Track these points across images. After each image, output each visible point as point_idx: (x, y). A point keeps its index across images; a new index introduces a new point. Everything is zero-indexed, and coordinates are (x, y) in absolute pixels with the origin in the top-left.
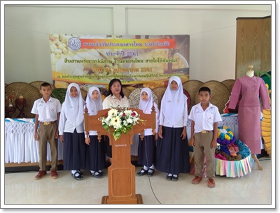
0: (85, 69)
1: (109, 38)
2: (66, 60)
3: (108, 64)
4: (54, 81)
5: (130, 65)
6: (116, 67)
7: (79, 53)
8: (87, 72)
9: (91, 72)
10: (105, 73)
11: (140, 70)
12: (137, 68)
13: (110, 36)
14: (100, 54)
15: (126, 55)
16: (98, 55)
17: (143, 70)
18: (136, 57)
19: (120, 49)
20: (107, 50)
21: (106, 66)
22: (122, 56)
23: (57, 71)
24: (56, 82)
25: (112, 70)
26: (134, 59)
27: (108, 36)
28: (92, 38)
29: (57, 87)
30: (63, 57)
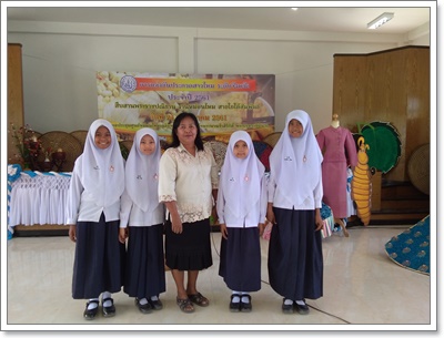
0: (140, 117)
1: (172, 77)
2: (117, 105)
3: (171, 110)
5: (199, 113)
7: (133, 96)
8: (143, 120)
9: (148, 120)
10: (167, 122)
11: (211, 118)
12: (207, 115)
13: (174, 75)
14: (161, 97)
15: (193, 99)
16: (158, 98)
17: (215, 118)
18: (206, 101)
19: (186, 93)
20: (170, 93)
21: (167, 113)
22: (188, 101)
26: (204, 105)
27: (171, 75)
28: (151, 77)
30: (114, 101)
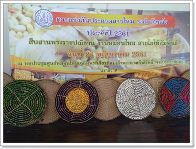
0: (57, 54)
1: (91, 12)
2: (31, 41)
3: (90, 47)
4: (13, 70)
5: (119, 49)
6: (100, 51)
7: (49, 32)
8: (60, 57)
9: (65, 57)
10: (85, 59)
11: (131, 55)
12: (127, 51)
13: (93, 10)
14: (80, 33)
15: (113, 35)
16: (76, 34)
17: (135, 54)
18: (126, 37)
19: (106, 28)
20: (88, 29)
21: (86, 49)
22: (108, 37)
23: (17, 55)
24: (15, 71)
25: (94, 54)
26: (124, 41)
27: (90, 10)
28: (69, 11)
29: (16, 78)
30: (27, 36)
